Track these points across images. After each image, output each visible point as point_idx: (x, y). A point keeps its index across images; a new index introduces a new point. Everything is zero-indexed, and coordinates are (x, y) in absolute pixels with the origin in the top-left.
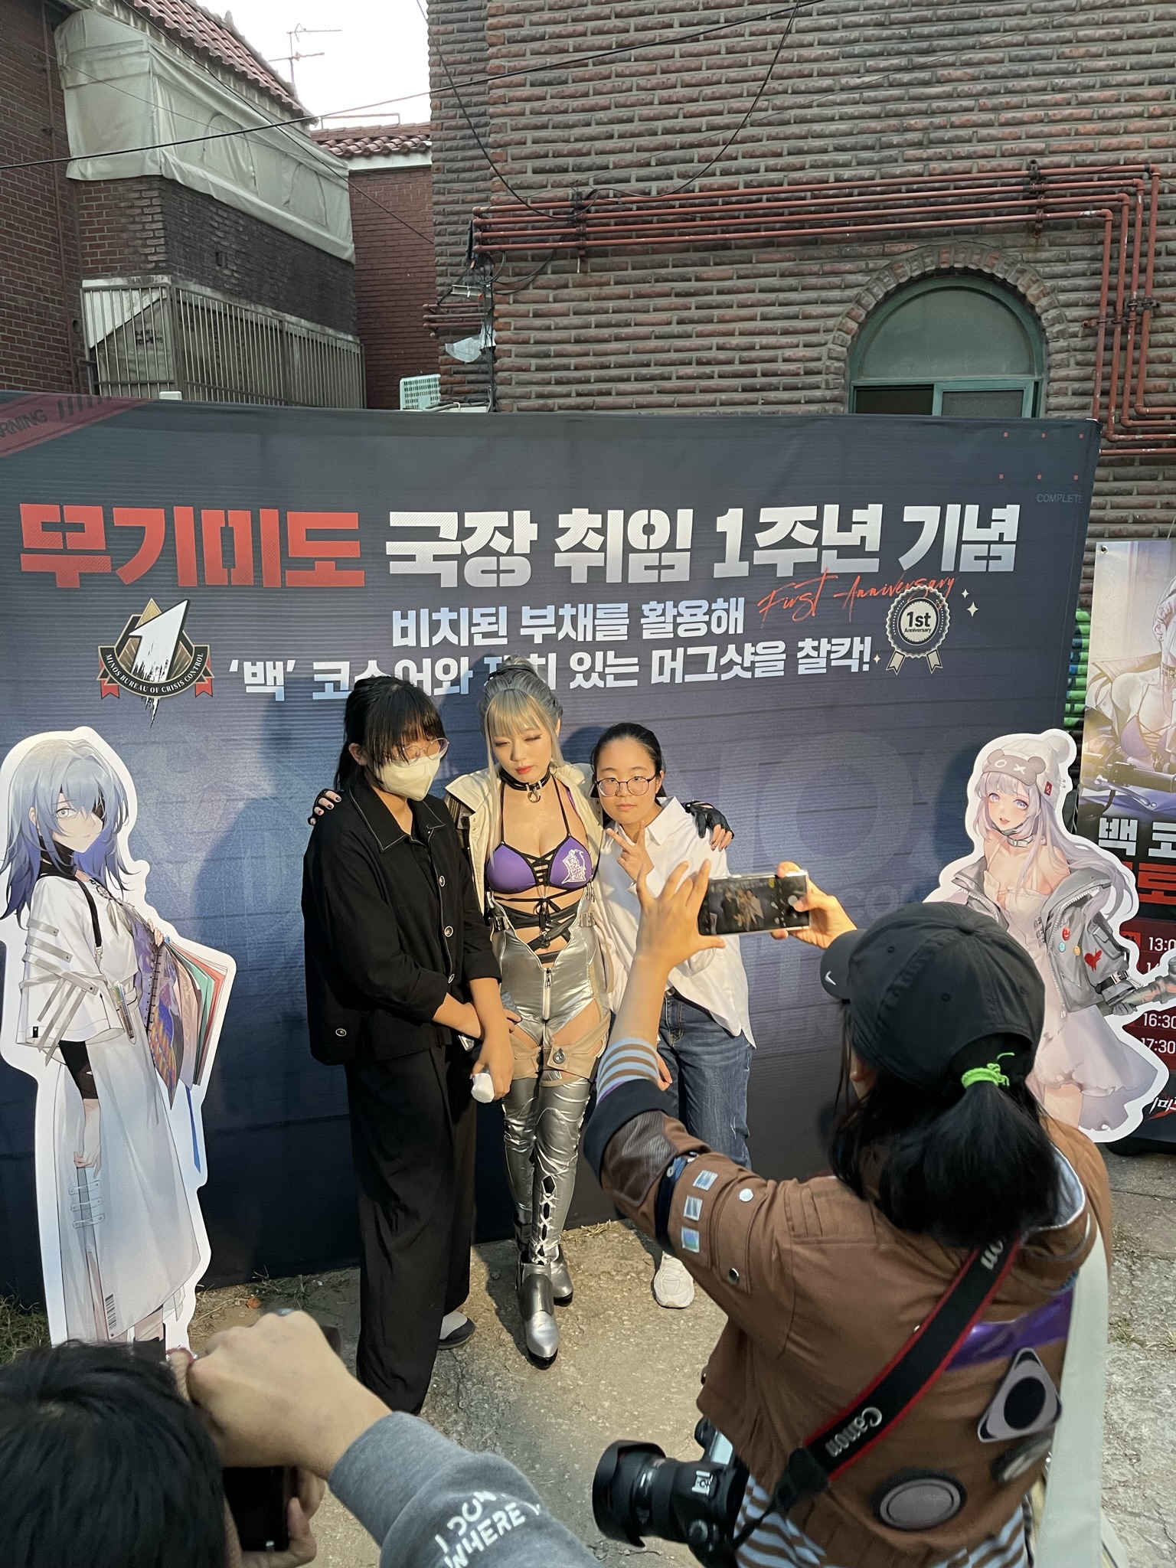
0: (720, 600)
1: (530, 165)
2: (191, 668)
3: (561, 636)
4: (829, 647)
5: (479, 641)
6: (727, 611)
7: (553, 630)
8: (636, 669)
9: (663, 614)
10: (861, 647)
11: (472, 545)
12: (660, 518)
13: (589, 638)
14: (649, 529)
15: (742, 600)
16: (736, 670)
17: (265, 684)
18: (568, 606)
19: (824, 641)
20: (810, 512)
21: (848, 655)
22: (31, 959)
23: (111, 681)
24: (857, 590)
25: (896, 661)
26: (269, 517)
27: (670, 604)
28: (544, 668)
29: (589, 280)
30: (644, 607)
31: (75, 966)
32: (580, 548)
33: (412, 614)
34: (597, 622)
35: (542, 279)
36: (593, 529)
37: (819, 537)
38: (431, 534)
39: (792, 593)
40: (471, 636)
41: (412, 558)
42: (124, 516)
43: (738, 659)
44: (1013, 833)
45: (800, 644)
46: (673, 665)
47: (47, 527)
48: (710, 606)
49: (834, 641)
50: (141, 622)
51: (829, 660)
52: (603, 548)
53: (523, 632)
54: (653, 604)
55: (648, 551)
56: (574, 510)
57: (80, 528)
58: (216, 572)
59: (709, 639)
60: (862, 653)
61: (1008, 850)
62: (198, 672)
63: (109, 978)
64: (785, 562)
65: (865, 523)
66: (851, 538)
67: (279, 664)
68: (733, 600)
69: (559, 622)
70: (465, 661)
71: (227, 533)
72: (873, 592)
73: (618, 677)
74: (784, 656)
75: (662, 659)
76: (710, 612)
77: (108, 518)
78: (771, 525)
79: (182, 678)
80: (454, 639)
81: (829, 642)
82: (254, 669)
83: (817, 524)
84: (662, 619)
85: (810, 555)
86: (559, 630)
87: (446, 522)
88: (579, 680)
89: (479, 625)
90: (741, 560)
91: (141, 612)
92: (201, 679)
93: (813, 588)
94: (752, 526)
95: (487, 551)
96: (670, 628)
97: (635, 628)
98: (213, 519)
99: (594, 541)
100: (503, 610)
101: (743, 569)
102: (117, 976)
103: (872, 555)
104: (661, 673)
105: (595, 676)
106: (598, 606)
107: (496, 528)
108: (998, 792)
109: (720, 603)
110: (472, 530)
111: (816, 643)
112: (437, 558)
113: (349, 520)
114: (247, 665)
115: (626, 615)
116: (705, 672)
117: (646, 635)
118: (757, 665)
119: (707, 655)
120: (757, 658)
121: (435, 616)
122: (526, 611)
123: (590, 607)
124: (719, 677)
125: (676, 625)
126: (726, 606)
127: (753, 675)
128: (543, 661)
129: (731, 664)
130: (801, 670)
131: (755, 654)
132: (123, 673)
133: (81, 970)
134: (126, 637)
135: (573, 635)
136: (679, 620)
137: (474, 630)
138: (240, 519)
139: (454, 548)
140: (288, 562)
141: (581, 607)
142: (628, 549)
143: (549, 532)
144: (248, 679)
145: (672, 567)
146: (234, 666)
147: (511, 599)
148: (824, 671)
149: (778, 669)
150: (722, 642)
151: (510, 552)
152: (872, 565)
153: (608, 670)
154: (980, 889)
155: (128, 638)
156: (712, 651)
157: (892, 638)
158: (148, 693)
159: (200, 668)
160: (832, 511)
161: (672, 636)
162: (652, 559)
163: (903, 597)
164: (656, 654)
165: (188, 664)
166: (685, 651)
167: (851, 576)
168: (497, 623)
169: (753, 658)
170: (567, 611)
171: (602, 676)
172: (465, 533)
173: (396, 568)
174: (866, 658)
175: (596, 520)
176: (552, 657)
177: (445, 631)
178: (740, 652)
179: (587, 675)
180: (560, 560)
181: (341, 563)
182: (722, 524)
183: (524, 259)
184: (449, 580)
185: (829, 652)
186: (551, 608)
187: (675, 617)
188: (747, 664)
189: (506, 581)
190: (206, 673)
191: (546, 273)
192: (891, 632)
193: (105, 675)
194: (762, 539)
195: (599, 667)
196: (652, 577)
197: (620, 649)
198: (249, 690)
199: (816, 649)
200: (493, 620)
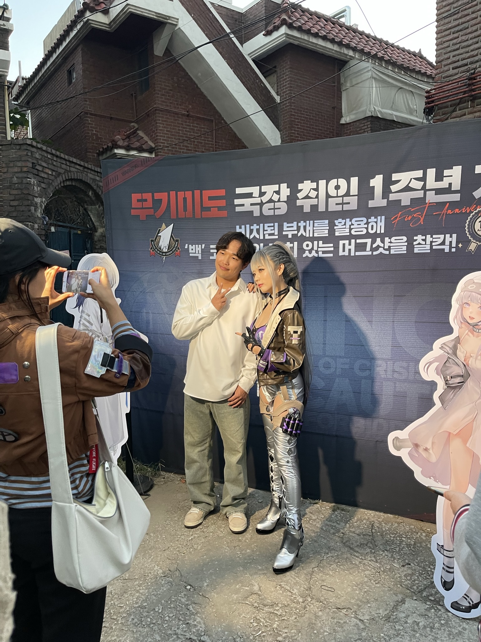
0: (373, 218)
1: (451, 66)
2: (174, 247)
3: (299, 235)
4: (431, 239)
5: (267, 237)
6: (376, 222)
7: (296, 232)
8: (332, 249)
9: (345, 224)
10: (450, 239)
11: (265, 199)
12: (342, 182)
13: (311, 235)
14: (337, 187)
15: (383, 217)
16: (381, 250)
17: (195, 253)
18: (302, 222)
19: (428, 236)
20: (419, 174)
21: (443, 243)
22: (81, 322)
23: (153, 251)
24: (447, 210)
25: (473, 246)
26: (197, 192)
27: (348, 220)
28: (292, 248)
29: (475, 109)
30: (336, 221)
31: (94, 328)
32: (307, 197)
33: (243, 227)
34: (314, 228)
35: (454, 114)
36: (313, 189)
37: (425, 185)
38: (250, 195)
39: (410, 213)
40: (264, 235)
41: (243, 205)
42: (157, 196)
43: (382, 245)
44: (477, 325)
45: (415, 238)
46: (350, 247)
47: (138, 201)
48: (367, 220)
49: (434, 236)
50: (161, 231)
51: (431, 246)
52: (317, 197)
53: (284, 233)
54: (340, 220)
55: (337, 197)
56: (305, 182)
57: (146, 200)
58: (182, 214)
59: (367, 235)
60: (451, 242)
61: (473, 334)
62: (176, 248)
63: (104, 334)
64: (406, 199)
65: (452, 176)
66: (444, 184)
67: (200, 246)
68: (379, 218)
69: (298, 229)
70: (262, 245)
71: (185, 199)
72: (457, 211)
73: (324, 252)
74: (406, 244)
75: (344, 245)
76: (367, 223)
77: (153, 197)
78: (398, 181)
79: (171, 250)
80: (257, 236)
81: (431, 237)
82: (192, 247)
83: (423, 179)
84: (344, 227)
85: (420, 194)
86: (298, 232)
87: (255, 190)
88: (307, 254)
89: (267, 230)
90: (383, 199)
91: (161, 227)
92: (177, 251)
93: (422, 210)
94: (388, 183)
95: (271, 201)
96: (348, 230)
97: (332, 230)
98: (181, 194)
99: (313, 194)
100: (276, 224)
101: (384, 203)
102: (107, 334)
103: (456, 192)
104: (344, 251)
105: (314, 252)
106: (315, 221)
107: (274, 192)
108: (469, 302)
109: (373, 219)
110: (265, 193)
111: (424, 237)
112: (252, 204)
113: (222, 192)
114: (190, 246)
115: (328, 225)
116: (366, 251)
117: (337, 234)
118: (391, 248)
119: (367, 243)
120: (392, 245)
121: (252, 227)
122: (285, 224)
123: (312, 222)
124: (372, 253)
125: (351, 229)
126: (376, 220)
127: (390, 252)
128: (292, 245)
129: (378, 247)
130: (416, 251)
131: (391, 242)
132: (156, 248)
133: (96, 329)
134: (157, 236)
135: (304, 234)
136: (352, 227)
137: (265, 232)
138: (189, 194)
139: (258, 200)
140: (203, 209)
141: (308, 222)
142: (328, 196)
143: (294, 191)
144: (190, 251)
145: (349, 203)
146: (186, 247)
147: (279, 220)
148: (429, 251)
149: (403, 250)
150: (374, 237)
151: (279, 201)
152: (456, 197)
153: (319, 249)
154: (455, 354)
155: (158, 237)
156: (369, 241)
157: (469, 234)
158: (162, 255)
159: (177, 247)
160: (431, 173)
161: (348, 234)
162: (339, 200)
163: (476, 213)
164: (341, 242)
165: (173, 245)
166: (356, 241)
167: (444, 203)
168: (274, 230)
169: (389, 244)
170: (302, 224)
171: (317, 252)
172: (262, 194)
173: (238, 209)
174: (454, 245)
175: (314, 185)
176: (296, 243)
177: (255, 233)
178: (383, 241)
179: (310, 251)
180: (299, 203)
181: (220, 208)
182: (372, 183)
183: (447, 107)
184: (257, 213)
185: (431, 242)
186: (295, 223)
187: (350, 226)
188: (386, 247)
189: (278, 212)
190: (178, 249)
191: (456, 111)
192: (469, 231)
193: (151, 249)
194: (394, 188)
195: (315, 248)
196: (339, 208)
197: (325, 240)
198: (191, 255)
199: (425, 240)
200: (272, 228)
